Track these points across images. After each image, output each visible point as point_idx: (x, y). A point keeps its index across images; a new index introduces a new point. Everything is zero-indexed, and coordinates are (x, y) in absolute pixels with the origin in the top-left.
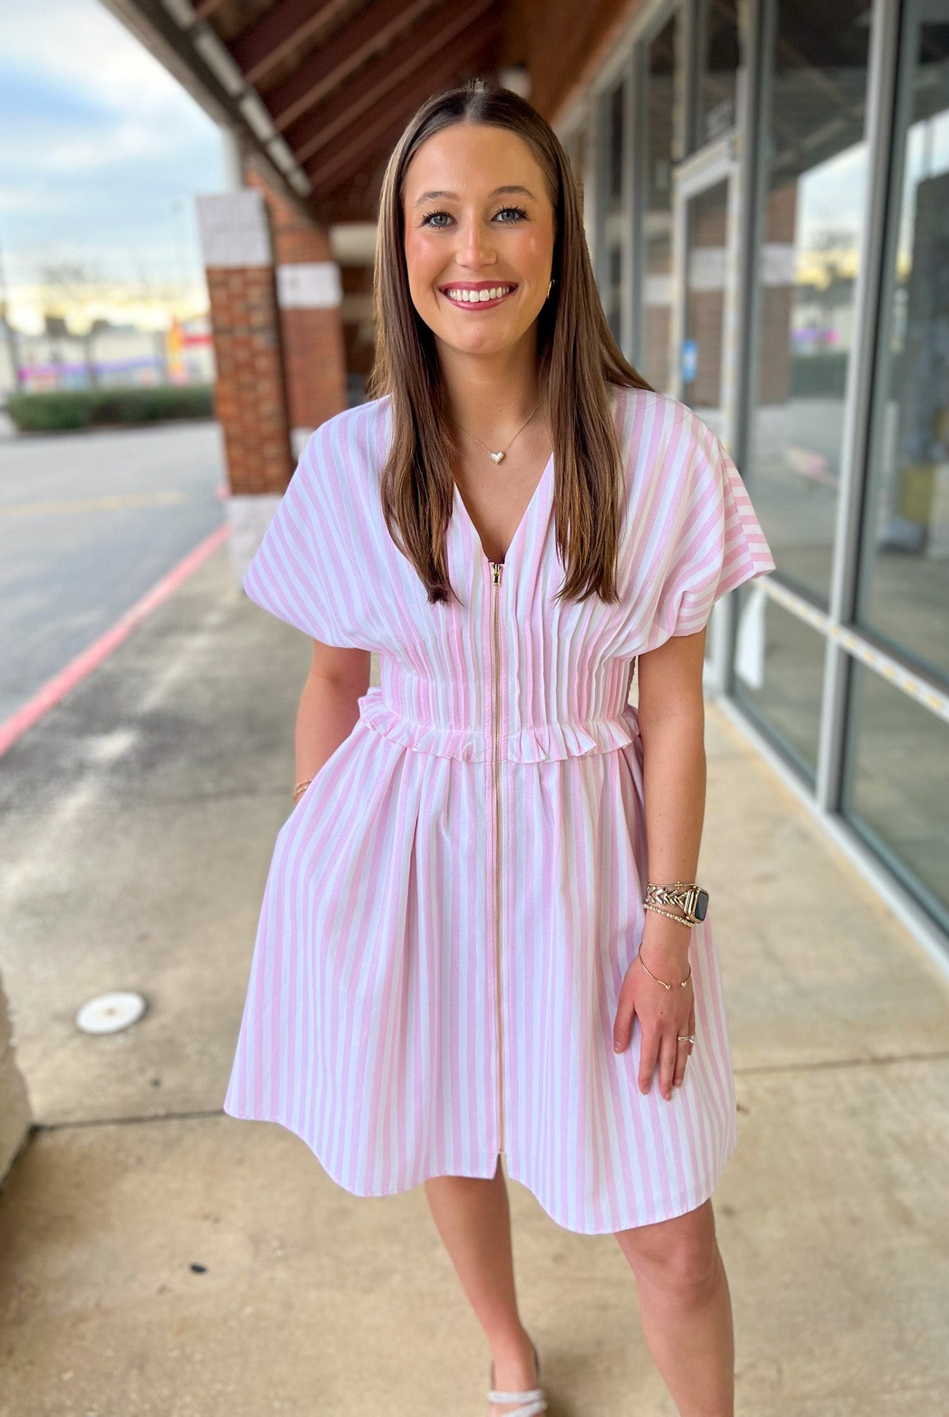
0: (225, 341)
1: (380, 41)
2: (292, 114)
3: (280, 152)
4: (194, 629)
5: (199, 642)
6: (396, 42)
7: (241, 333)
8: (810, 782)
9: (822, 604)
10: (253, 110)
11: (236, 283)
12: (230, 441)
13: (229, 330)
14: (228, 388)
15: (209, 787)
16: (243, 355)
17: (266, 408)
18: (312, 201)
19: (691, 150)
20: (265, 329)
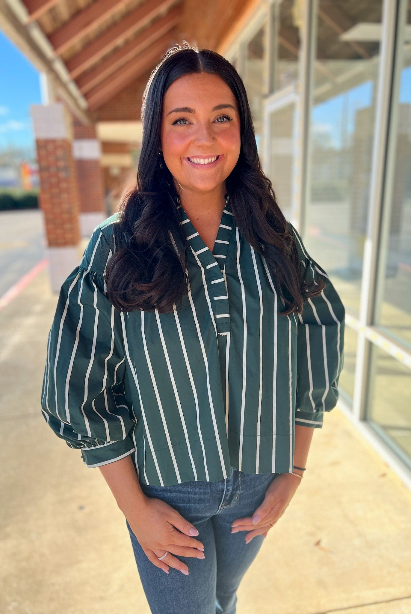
0: (45, 174)
1: (120, 41)
2: (78, 71)
3: (73, 88)
4: (28, 313)
5: (30, 321)
6: (127, 42)
7: (53, 170)
8: (350, 406)
10: (59, 67)
11: (50, 147)
12: (47, 221)
13: (47, 168)
14: (43, 190)
16: (54, 180)
17: (66, 206)
18: (89, 112)
19: (272, 91)
20: (66, 169)
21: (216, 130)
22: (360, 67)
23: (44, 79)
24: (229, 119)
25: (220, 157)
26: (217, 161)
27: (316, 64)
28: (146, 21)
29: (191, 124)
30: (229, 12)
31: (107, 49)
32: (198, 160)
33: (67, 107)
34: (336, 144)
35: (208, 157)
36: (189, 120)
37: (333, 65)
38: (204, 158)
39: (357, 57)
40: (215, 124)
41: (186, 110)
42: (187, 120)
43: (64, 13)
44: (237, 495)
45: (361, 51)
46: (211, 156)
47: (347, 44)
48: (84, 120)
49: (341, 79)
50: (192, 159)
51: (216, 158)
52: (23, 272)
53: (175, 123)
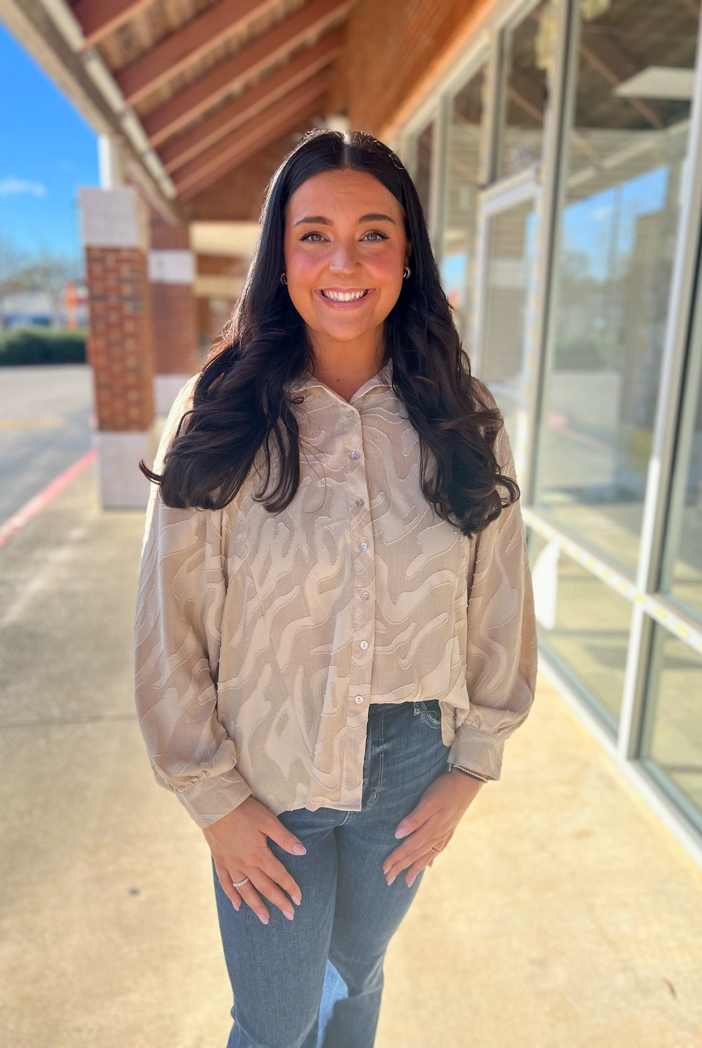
0: (99, 306)
1: (236, 86)
2: (162, 135)
3: (153, 162)
4: (59, 543)
5: (63, 555)
6: (248, 89)
7: (113, 300)
8: (614, 734)
9: (630, 574)
10: (132, 126)
11: (111, 260)
12: (99, 387)
13: (104, 297)
14: (95, 334)
15: (56, 712)
16: (114, 317)
17: (131, 362)
18: (177, 203)
19: (493, 178)
20: (134, 298)
21: (364, 252)
22: (647, 142)
23: (105, 146)
24: (384, 237)
25: (370, 291)
26: (364, 297)
27: (572, 136)
28: (281, 54)
29: (327, 241)
30: (426, 41)
31: (215, 99)
32: (336, 294)
33: (142, 194)
34: (598, 272)
35: (350, 291)
36: (324, 235)
37: (599, 137)
38: (344, 292)
39: (642, 125)
40: (361, 243)
41: (320, 220)
42: (322, 235)
43: (144, 35)
44: (375, 793)
45: (649, 114)
46: (355, 290)
47: (626, 102)
48: (170, 217)
49: (610, 163)
50: (327, 293)
51: (362, 293)
52: (55, 471)
53: (304, 238)
